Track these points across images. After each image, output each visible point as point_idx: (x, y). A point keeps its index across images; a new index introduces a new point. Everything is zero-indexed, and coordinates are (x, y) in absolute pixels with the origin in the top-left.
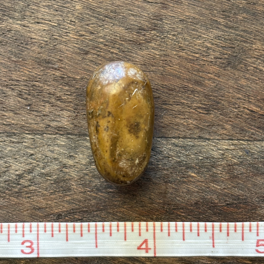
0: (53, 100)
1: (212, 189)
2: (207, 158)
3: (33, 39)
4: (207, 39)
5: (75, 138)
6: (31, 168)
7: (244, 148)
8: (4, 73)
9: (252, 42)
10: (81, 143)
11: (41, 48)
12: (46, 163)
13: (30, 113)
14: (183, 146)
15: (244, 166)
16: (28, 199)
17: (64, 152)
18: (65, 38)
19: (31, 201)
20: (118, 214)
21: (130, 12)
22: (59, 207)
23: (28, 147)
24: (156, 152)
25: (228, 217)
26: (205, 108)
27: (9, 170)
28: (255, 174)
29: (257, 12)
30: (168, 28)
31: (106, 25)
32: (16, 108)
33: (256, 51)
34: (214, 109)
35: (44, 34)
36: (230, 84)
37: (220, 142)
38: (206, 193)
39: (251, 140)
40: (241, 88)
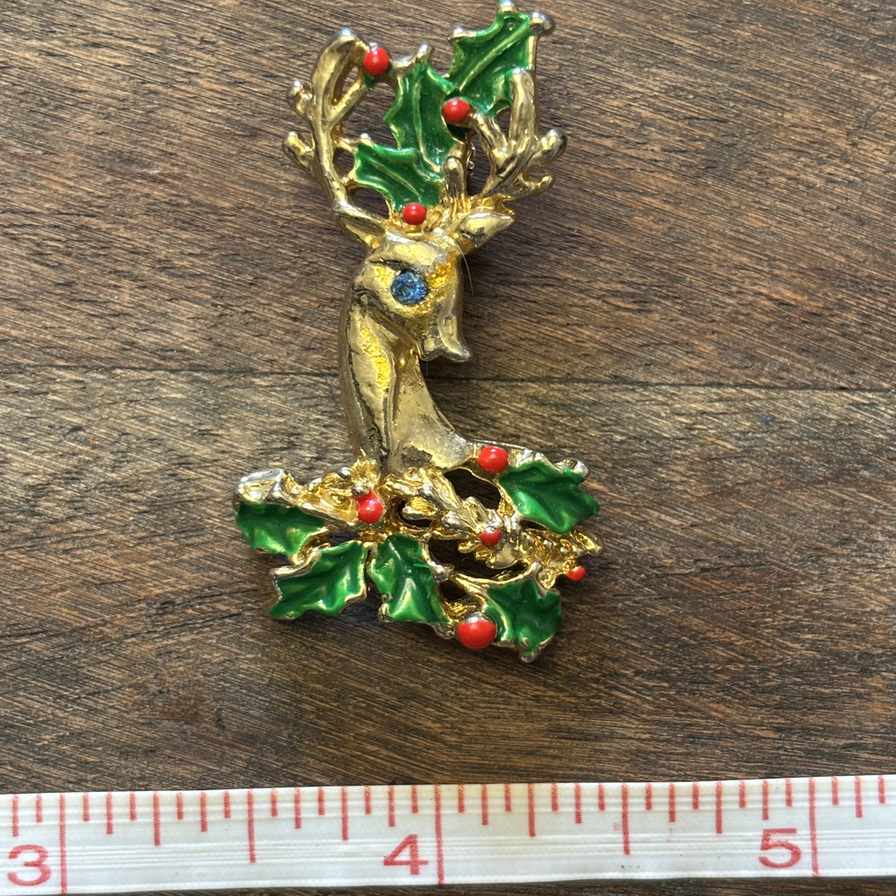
0: (146, 271)
1: (655, 527)
2: (639, 439)
3: (80, 91)
4: (638, 96)
5: (217, 382)
6: (76, 467)
7: (757, 409)
9: (783, 106)
10: (236, 394)
12: (123, 452)
13: (69, 308)
14: (564, 405)
15: (757, 460)
16: (64, 556)
17: (181, 420)
18: (181, 90)
19: (76, 563)
21: (391, 16)
22: (165, 581)
23: (64, 407)
25: (704, 606)
26: (633, 295)
28: (792, 483)
29: (799, 18)
32: (24, 291)
34: (660, 297)
35: (115, 78)
36: (711, 224)
37: (681, 393)
38: (636, 539)
39: (779, 388)
40: (748, 235)
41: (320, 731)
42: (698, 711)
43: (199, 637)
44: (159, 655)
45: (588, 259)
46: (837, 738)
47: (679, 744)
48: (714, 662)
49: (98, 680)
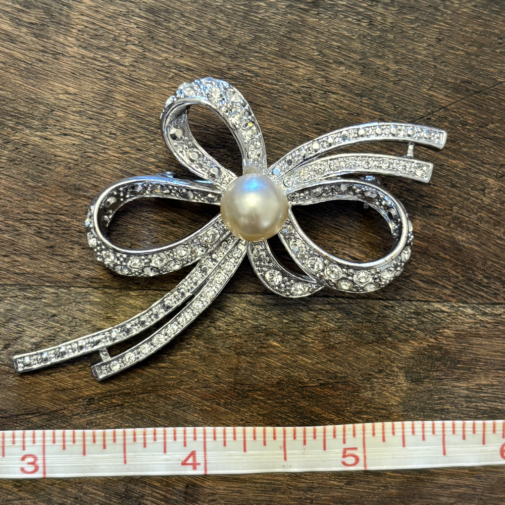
8: (17, 202)
11: (69, 169)
20: (173, 398)
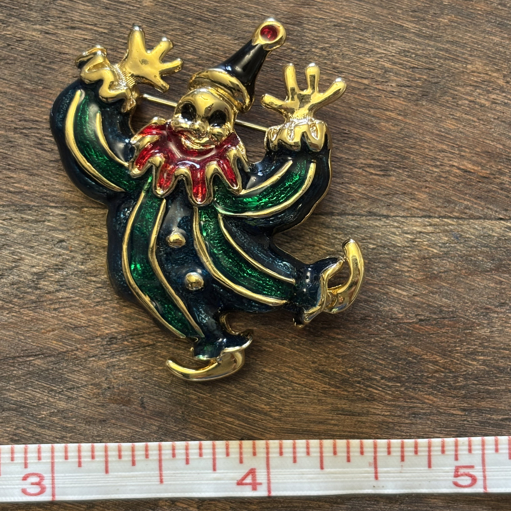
1: (393, 296)
2: (384, 247)
3: (64, 54)
4: (383, 55)
6: (61, 262)
7: (451, 230)
9: (467, 61)
12: (88, 254)
13: (57, 174)
14: (340, 228)
15: (451, 259)
16: (54, 312)
19: (61, 316)
22: (112, 326)
23: (54, 229)
24: (291, 237)
25: (421, 341)
26: (380, 167)
27: (19, 266)
28: (471, 272)
29: (476, 12)
30: (313, 37)
31: (199, 31)
32: (32, 165)
33: (473, 75)
34: (396, 167)
35: (84, 46)
36: (425, 127)
37: (408, 221)
38: (382, 303)
39: (464, 218)
40: (447, 133)
41: (200, 410)
42: (417, 399)
43: (131, 357)
44: (108, 367)
45: (354, 146)
46: (497, 415)
47: (407, 418)
48: (426, 372)
49: (74, 381)
